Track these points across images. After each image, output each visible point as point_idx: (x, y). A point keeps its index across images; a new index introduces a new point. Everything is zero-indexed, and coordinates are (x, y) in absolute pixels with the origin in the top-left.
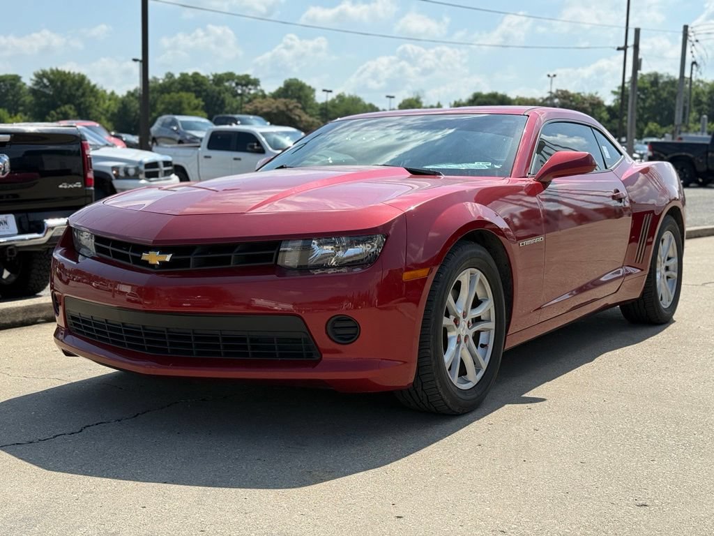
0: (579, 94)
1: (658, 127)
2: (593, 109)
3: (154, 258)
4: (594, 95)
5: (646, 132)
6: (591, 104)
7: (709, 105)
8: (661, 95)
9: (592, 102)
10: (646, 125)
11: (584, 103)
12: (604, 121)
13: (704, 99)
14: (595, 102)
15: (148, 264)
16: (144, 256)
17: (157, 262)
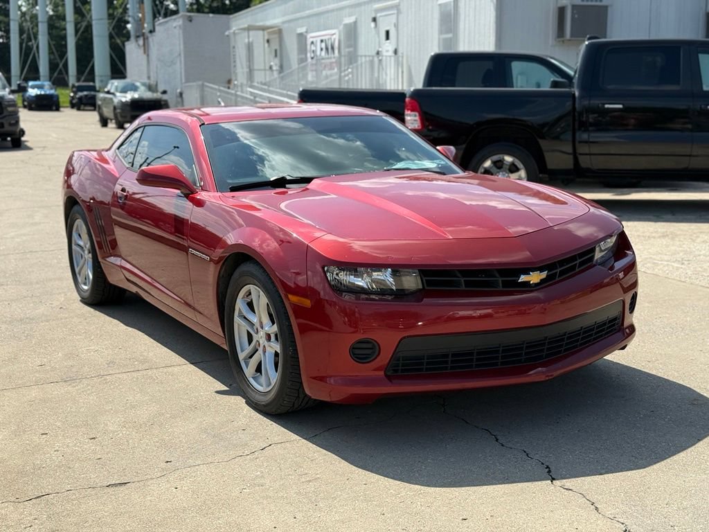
3: (535, 278)
15: (527, 284)
16: (523, 278)
17: (539, 281)
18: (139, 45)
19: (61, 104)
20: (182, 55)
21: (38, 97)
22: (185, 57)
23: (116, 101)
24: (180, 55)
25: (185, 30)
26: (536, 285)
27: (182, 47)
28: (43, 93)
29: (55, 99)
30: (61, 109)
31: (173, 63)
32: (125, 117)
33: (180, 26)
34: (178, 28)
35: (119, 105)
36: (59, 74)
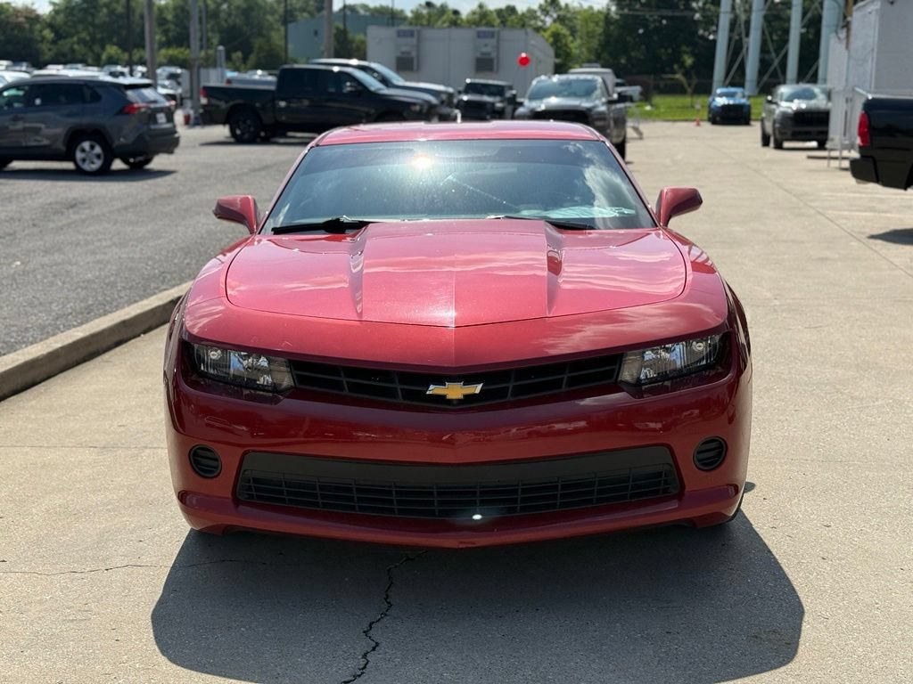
0: (8, 4)
1: (119, 51)
2: (31, 25)
3: (455, 391)
4: (29, 6)
5: (104, 57)
6: (26, 18)
7: (176, 25)
8: (115, 10)
9: (29, 15)
10: (103, 48)
11: (17, 17)
12: (48, 42)
13: (170, 17)
14: (33, 16)
15: (441, 399)
16: (433, 389)
17: (461, 397)
18: (839, 38)
19: (753, 117)
20: (876, 49)
21: (725, 107)
22: (878, 52)
23: (778, 111)
24: (873, 50)
25: (883, 16)
26: (459, 401)
27: (876, 39)
28: (731, 102)
29: (745, 110)
30: (752, 123)
31: (865, 60)
32: (785, 133)
33: (876, 11)
34: (874, 13)
35: (779, 118)
36: (771, 77)
